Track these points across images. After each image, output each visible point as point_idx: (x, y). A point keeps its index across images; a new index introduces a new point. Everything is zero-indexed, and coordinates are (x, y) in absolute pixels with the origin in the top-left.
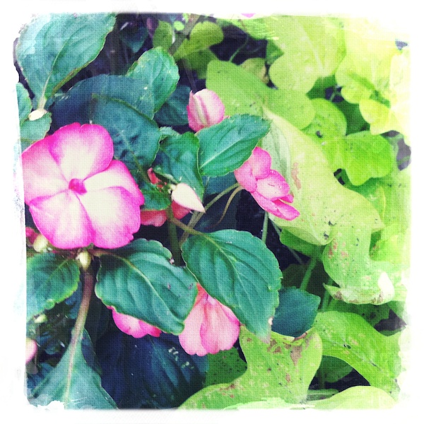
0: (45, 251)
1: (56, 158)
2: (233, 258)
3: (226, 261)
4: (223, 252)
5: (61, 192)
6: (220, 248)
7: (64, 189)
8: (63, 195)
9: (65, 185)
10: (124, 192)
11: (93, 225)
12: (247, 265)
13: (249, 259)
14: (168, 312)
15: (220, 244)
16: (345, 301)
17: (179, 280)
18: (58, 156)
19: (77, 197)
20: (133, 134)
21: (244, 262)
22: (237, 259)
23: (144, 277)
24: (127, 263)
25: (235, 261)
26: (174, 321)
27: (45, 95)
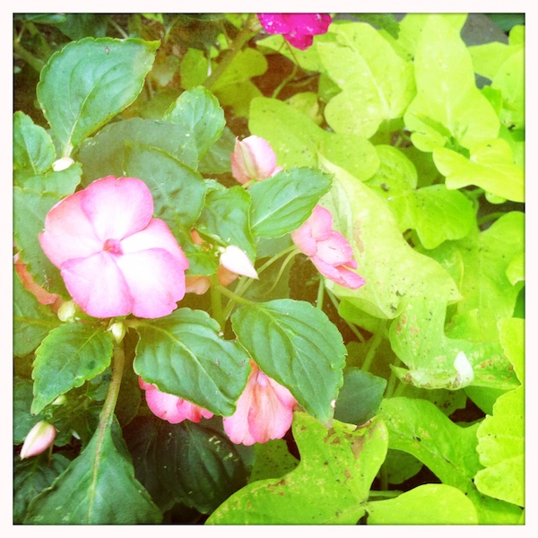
0: (72, 320)
1: (88, 215)
2: (290, 331)
3: (282, 334)
4: (278, 324)
5: (95, 254)
6: (275, 320)
7: (98, 250)
8: (96, 259)
9: (100, 246)
10: (167, 255)
11: (132, 292)
12: (307, 339)
13: (310, 333)
14: (218, 392)
15: (274, 315)
16: (415, 385)
17: (229, 356)
18: (91, 213)
19: (113, 260)
20: (173, 188)
21: (303, 337)
22: (294, 332)
23: (189, 351)
24: (170, 335)
25: (293, 334)
26: (223, 402)
27: (72, 142)
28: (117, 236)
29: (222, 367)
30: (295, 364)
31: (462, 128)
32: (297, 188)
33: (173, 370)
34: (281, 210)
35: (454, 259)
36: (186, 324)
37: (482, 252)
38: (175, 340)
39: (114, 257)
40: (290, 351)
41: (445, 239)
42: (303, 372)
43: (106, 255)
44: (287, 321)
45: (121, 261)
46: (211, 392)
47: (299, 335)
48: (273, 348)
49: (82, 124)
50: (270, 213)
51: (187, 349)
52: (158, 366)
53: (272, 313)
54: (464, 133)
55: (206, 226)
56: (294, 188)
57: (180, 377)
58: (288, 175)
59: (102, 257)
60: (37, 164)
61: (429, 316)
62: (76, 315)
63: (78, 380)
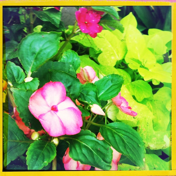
0: (37, 139)
1: (44, 97)
2: (121, 134)
3: (119, 135)
4: (116, 132)
5: (49, 112)
6: (114, 131)
7: (49, 110)
8: (49, 113)
9: (49, 109)
10: (74, 109)
11: (64, 125)
12: (127, 136)
13: (128, 134)
14: (102, 161)
15: (113, 128)
16: (151, 149)
17: (102, 146)
18: (45, 96)
19: (55, 113)
20: (69, 85)
21: (126, 136)
24: (79, 141)
25: (122, 135)
26: (105, 165)
27: (31, 71)
28: (55, 104)
29: (101, 151)
30: (127, 147)
31: (145, 61)
32: (112, 82)
33: (84, 155)
34: (108, 90)
35: (147, 104)
36: (83, 136)
37: (155, 101)
38: (81, 142)
39: (55, 112)
40: (123, 141)
41: (144, 98)
42: (130, 149)
43: (52, 112)
44: (118, 131)
45: (58, 113)
46: (100, 161)
47: (124, 135)
48: (117, 141)
49: (35, 64)
50: (104, 91)
51: (87, 145)
52: (78, 154)
53: (111, 128)
54: (146, 62)
55: (81, 98)
56: (111, 82)
57: (88, 157)
58: (107, 77)
59: (51, 113)
60: (18, 80)
61: (147, 124)
62: (39, 137)
63: (45, 163)
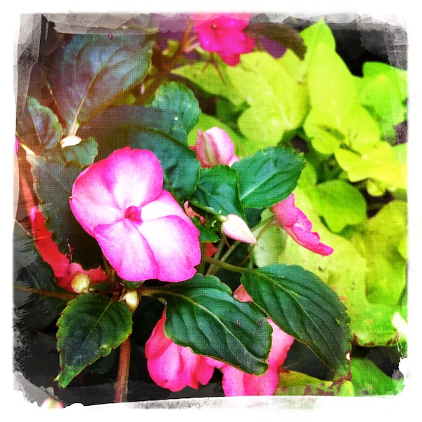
0: (86, 291)
2: (293, 292)
4: (280, 286)
8: (120, 225)
11: (156, 257)
12: (308, 298)
13: (309, 293)
14: (246, 352)
15: (273, 278)
17: (247, 316)
19: (136, 228)
21: (305, 296)
22: (296, 293)
23: (211, 313)
24: (189, 299)
25: (296, 295)
26: (253, 361)
27: (78, 121)
28: (136, 203)
29: (244, 327)
30: (306, 322)
31: (353, 134)
32: (275, 165)
33: (201, 332)
34: (265, 184)
36: (201, 289)
37: (373, 235)
38: (195, 303)
39: (136, 224)
40: (299, 310)
41: (346, 223)
42: (314, 329)
43: (127, 222)
46: (240, 351)
47: (301, 295)
48: (284, 307)
49: (88, 103)
50: (256, 187)
51: (209, 312)
52: (186, 329)
53: (270, 277)
55: (198, 200)
57: (210, 338)
58: (265, 154)
59: (125, 224)
60: (45, 141)
61: (353, 286)
62: (90, 286)
63: (103, 349)
